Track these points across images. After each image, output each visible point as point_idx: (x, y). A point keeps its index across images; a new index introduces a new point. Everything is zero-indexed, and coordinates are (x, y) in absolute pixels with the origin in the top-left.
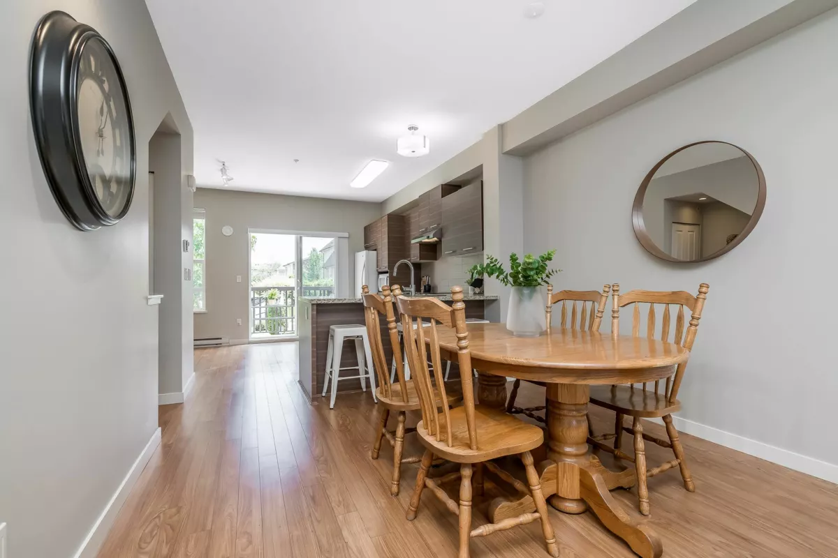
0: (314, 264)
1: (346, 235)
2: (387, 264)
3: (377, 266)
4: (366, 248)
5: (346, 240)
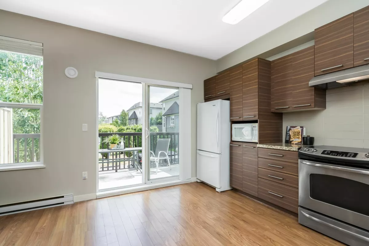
0: (124, 117)
1: (190, 86)
2: (256, 113)
3: (231, 115)
4: (207, 99)
5: (190, 91)
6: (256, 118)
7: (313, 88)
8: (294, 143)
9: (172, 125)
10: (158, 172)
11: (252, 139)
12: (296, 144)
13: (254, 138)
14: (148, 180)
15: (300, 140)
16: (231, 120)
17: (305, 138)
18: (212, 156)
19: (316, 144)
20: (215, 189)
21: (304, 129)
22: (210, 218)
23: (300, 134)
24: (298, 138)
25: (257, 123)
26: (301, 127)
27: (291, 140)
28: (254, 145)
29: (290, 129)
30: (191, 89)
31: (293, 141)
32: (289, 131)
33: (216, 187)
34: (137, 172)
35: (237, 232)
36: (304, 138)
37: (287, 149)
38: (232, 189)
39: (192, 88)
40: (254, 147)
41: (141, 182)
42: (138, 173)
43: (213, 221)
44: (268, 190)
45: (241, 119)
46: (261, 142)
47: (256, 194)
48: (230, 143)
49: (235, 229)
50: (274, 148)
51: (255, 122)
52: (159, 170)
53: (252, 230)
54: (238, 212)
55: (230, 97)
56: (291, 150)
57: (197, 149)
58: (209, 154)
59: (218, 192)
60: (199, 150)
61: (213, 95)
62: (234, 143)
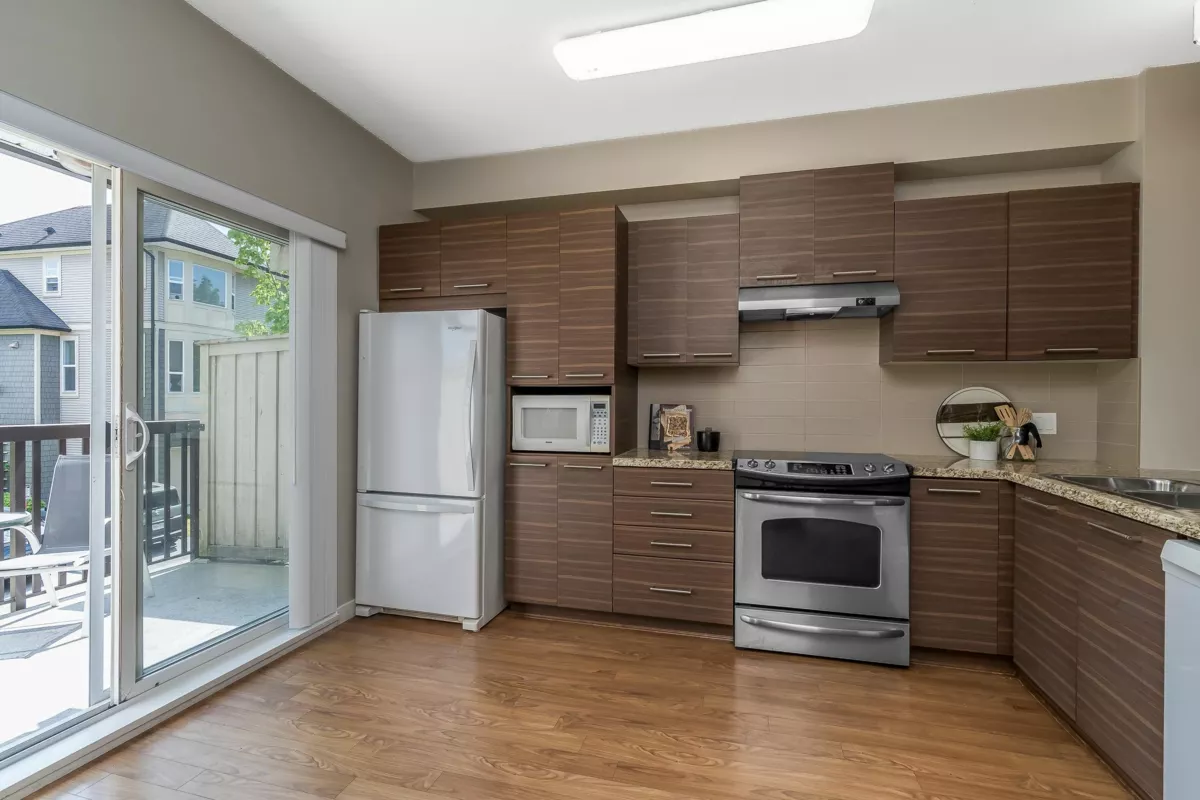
1: (338, 238)
2: (608, 364)
5: (333, 256)
6: (610, 380)
8: (674, 448)
11: (589, 445)
12: (678, 450)
13: (596, 440)
14: (137, 680)
15: (688, 440)
16: (506, 382)
17: (704, 435)
20: (461, 624)
22: (549, 730)
23: (688, 424)
24: (684, 434)
25: (609, 394)
26: (688, 407)
27: (666, 440)
29: (661, 411)
30: (340, 250)
31: (670, 442)
32: (658, 416)
35: (655, 733)
36: (700, 434)
37: (704, 467)
38: (505, 607)
39: (344, 247)
43: (568, 735)
44: (648, 583)
45: (554, 382)
46: (621, 450)
47: (606, 605)
48: (506, 460)
49: (643, 728)
50: (668, 465)
51: (604, 390)
53: (680, 710)
54: (593, 674)
55: (509, 306)
56: (715, 467)
57: (357, 491)
58: (409, 502)
59: (470, 632)
60: (368, 492)
61: (428, 289)
62: (520, 457)
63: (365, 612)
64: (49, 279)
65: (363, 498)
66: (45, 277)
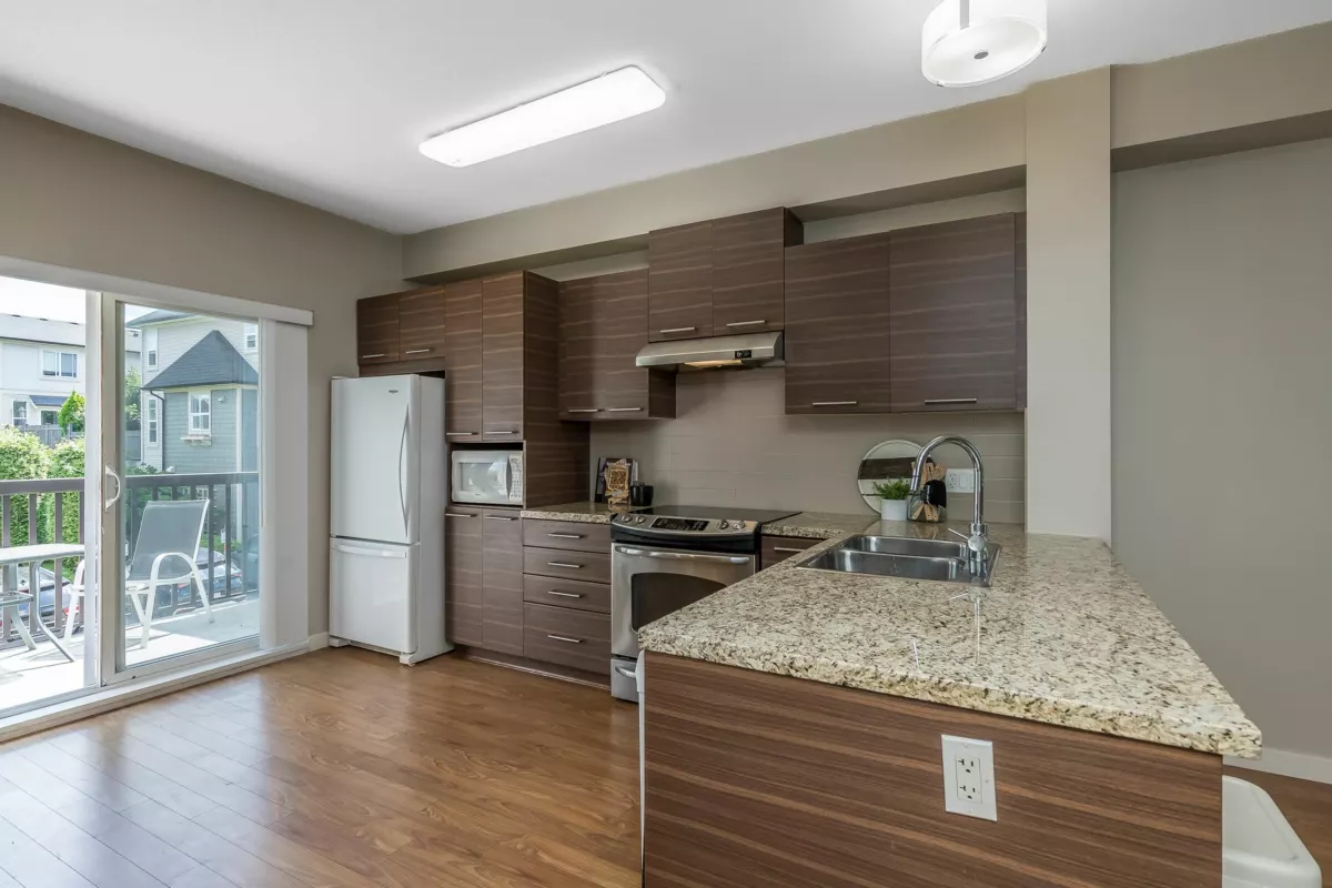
1: (304, 317)
2: (517, 423)
3: (449, 424)
4: (368, 367)
5: (303, 333)
6: (519, 438)
7: (647, 370)
8: (614, 502)
9: (195, 432)
10: (151, 639)
11: (507, 497)
12: (617, 504)
13: (512, 493)
14: (117, 671)
15: (625, 494)
16: (447, 439)
17: (635, 490)
18: (385, 554)
19: (656, 503)
20: (398, 658)
21: (636, 465)
22: (380, 740)
23: (627, 477)
24: (623, 488)
25: (522, 449)
26: (628, 460)
27: (607, 494)
28: (513, 513)
29: (606, 466)
30: (308, 327)
31: (610, 496)
32: (603, 470)
33: (400, 653)
34: (33, 652)
35: (458, 753)
36: (633, 488)
37: (590, 520)
38: (451, 648)
39: (311, 323)
40: (513, 519)
41: (79, 684)
42: (36, 658)
44: (548, 631)
45: (477, 439)
46: (532, 503)
47: (517, 650)
48: (447, 511)
49: (453, 748)
50: (562, 518)
51: (517, 446)
52: (153, 633)
54: (465, 706)
55: (446, 369)
56: (598, 521)
57: (330, 536)
58: (375, 548)
59: (406, 665)
60: (338, 537)
61: (391, 355)
62: (458, 509)
63: (336, 643)
64: (249, 337)
65: (334, 541)
66: (246, 335)
